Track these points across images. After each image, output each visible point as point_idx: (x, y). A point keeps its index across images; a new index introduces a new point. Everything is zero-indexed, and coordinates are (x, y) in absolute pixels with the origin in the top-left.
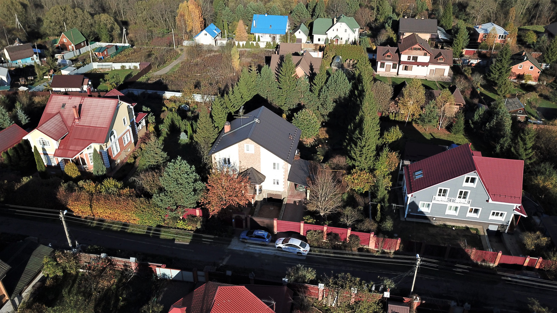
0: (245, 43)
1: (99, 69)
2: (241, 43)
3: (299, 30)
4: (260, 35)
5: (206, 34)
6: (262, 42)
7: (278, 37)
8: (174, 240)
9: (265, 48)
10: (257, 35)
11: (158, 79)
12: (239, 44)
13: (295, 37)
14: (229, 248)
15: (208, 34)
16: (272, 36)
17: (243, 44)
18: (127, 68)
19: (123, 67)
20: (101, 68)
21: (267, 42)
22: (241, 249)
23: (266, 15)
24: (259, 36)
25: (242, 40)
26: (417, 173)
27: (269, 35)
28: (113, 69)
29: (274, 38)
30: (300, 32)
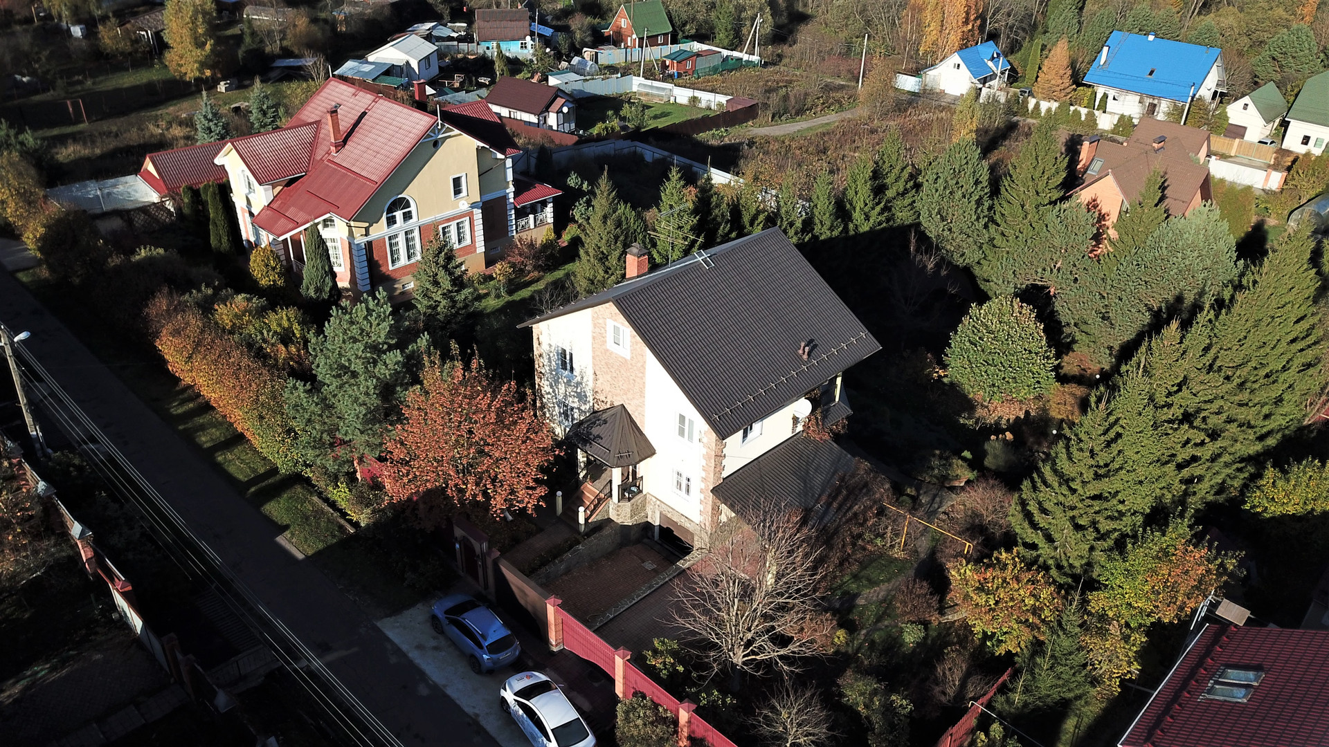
0: (1054, 105)
1: (641, 94)
2: (1044, 106)
3: (1246, 100)
4: (1111, 93)
5: (959, 65)
6: (1111, 113)
7: (1164, 107)
8: (283, 528)
9: (1113, 131)
10: (1100, 92)
11: (737, 141)
12: (1037, 106)
13: (1227, 118)
14: (379, 624)
15: (963, 66)
16: (1148, 101)
17: (1049, 110)
18: (703, 105)
19: (694, 100)
20: (647, 94)
21: (1122, 117)
22: (404, 647)
23: (1151, 38)
24: (1105, 96)
25: (1049, 99)
26: (1234, 676)
27: (1138, 98)
28: (672, 100)
29: (1152, 108)
30: (1246, 105)
